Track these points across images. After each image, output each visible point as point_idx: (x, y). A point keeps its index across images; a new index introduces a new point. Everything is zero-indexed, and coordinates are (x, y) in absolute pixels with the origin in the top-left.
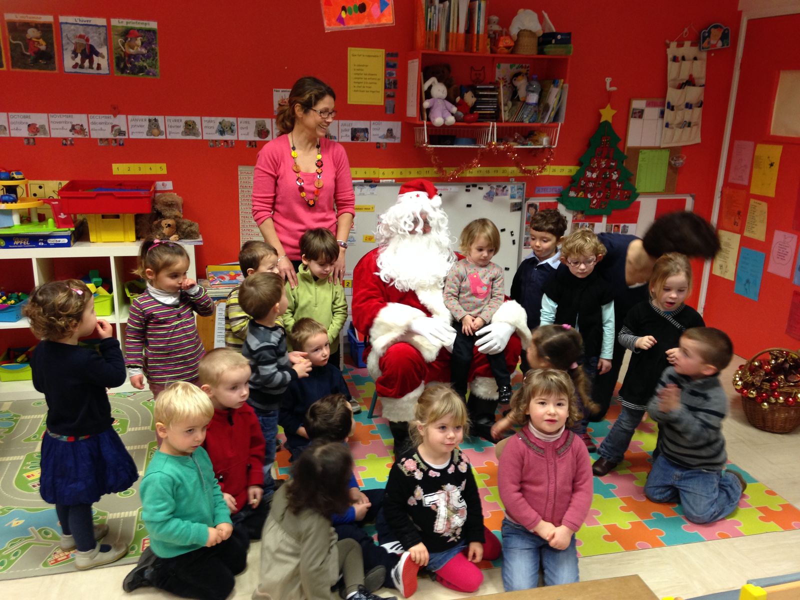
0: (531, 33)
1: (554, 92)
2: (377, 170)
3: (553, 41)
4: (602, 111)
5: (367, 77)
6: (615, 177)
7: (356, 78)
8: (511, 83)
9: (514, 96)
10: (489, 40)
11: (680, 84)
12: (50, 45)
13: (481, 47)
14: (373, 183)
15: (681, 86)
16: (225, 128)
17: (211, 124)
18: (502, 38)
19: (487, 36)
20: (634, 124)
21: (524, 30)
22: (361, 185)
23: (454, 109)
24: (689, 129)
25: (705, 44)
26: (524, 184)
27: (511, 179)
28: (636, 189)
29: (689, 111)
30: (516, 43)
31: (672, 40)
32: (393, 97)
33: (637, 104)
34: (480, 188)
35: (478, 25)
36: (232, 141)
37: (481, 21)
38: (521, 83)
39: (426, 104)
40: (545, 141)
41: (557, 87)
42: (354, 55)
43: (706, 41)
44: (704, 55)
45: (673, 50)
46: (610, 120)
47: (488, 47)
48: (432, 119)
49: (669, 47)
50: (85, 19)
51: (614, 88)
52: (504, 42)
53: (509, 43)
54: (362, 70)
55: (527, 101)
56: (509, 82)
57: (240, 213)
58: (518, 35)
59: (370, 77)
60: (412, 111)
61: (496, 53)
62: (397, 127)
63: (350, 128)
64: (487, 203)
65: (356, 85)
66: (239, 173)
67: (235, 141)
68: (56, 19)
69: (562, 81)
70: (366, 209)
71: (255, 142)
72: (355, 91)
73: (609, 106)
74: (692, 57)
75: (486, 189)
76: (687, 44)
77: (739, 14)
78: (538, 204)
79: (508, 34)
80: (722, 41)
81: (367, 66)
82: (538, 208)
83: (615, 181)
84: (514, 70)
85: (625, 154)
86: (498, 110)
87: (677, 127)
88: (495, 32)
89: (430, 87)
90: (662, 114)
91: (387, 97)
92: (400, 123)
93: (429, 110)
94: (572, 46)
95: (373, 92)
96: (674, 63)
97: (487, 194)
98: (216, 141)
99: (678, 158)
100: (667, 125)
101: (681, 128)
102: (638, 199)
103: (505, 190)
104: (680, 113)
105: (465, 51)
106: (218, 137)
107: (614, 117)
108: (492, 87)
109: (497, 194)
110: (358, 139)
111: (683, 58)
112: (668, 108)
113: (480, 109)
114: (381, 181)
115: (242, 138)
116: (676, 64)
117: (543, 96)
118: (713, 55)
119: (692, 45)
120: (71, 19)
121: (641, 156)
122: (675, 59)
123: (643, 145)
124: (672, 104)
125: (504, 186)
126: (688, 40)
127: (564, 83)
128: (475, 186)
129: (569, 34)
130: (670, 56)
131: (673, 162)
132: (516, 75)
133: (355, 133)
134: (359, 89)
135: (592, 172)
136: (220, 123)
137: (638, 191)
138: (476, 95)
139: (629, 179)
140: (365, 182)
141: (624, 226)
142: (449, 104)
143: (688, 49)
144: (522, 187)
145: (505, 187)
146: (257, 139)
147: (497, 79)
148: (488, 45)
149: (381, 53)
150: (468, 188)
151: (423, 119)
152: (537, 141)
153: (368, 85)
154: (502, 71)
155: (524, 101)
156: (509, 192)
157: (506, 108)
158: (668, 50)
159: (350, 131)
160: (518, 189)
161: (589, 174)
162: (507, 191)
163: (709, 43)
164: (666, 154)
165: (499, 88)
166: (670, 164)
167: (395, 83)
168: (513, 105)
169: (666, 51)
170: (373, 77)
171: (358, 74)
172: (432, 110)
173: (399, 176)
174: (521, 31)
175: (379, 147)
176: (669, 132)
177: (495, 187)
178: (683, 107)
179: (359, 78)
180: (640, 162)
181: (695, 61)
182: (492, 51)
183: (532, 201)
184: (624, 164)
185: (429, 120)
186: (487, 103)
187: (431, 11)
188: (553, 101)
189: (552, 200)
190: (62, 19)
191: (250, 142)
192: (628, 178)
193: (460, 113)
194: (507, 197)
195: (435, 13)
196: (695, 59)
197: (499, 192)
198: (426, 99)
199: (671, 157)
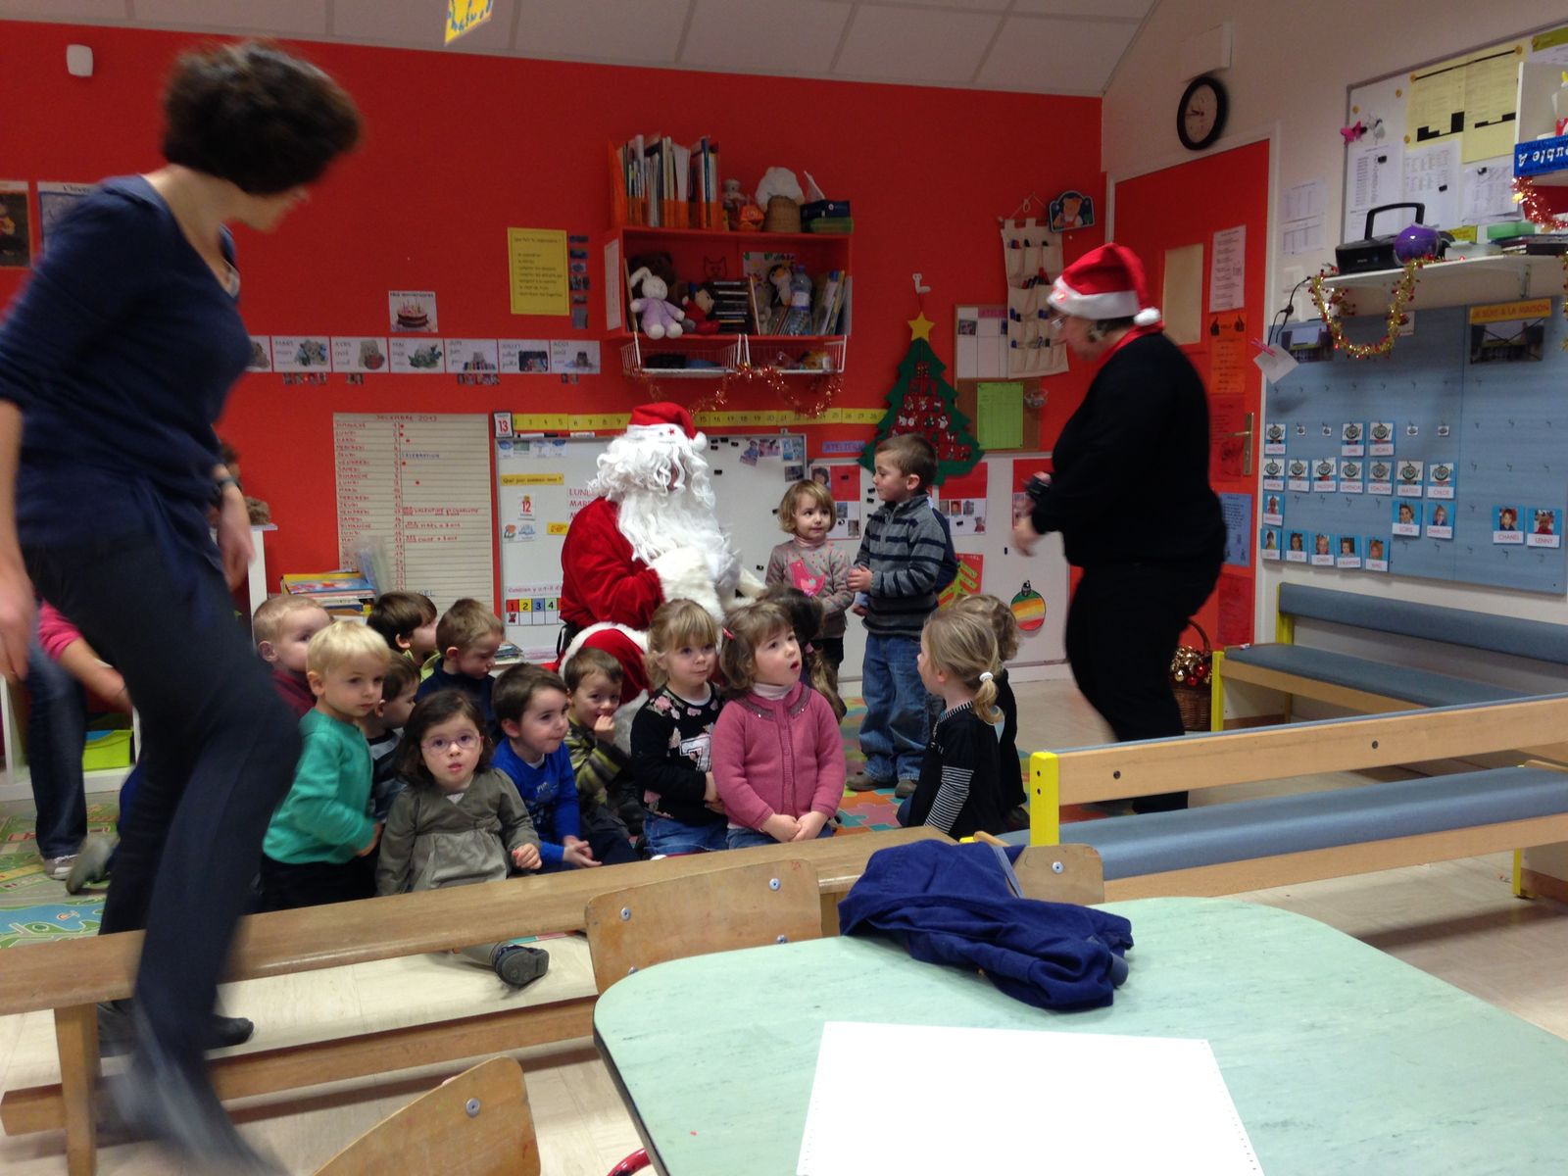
0: (788, 201)
1: (832, 287)
2: (564, 417)
3: (823, 214)
4: (912, 324)
5: (541, 272)
6: (943, 424)
7: (523, 275)
8: (768, 280)
9: (774, 300)
10: (726, 212)
11: (1025, 282)
12: (21, 227)
13: (713, 222)
14: (559, 438)
15: (1028, 284)
16: (310, 354)
17: (286, 348)
18: (745, 208)
19: (721, 205)
20: (963, 342)
21: (777, 197)
22: (539, 441)
23: (681, 314)
24: (1047, 348)
25: (1057, 222)
26: (803, 437)
27: (782, 430)
28: (978, 445)
29: (1045, 322)
30: (767, 215)
31: (1006, 217)
32: (584, 302)
33: (966, 313)
34: (735, 444)
35: (707, 189)
36: (321, 375)
37: (711, 183)
38: (782, 280)
39: (636, 305)
40: (825, 363)
41: (836, 281)
42: (517, 240)
43: (1059, 217)
44: (1058, 239)
45: (1009, 231)
46: (926, 338)
47: (726, 223)
48: (646, 329)
49: (1003, 227)
50: (80, 186)
51: (926, 289)
52: (750, 214)
53: (756, 215)
54: (531, 262)
55: (793, 304)
56: (764, 279)
57: (338, 491)
58: (770, 204)
59: (545, 272)
60: (614, 320)
61: (737, 230)
62: (593, 349)
63: (516, 351)
64: (747, 468)
65: (524, 285)
66: (335, 425)
67: (327, 373)
68: (33, 187)
69: (843, 272)
70: (549, 480)
71: (361, 375)
72: (522, 294)
73: (921, 317)
74: (1040, 242)
75: (744, 445)
76: (1031, 222)
77: (1102, 179)
78: (829, 469)
79: (754, 203)
80: (1082, 217)
81: (539, 256)
82: (829, 475)
83: (943, 431)
84: (771, 262)
85: (956, 388)
86: (750, 319)
87: (1030, 347)
88: (734, 201)
89: (640, 283)
90: (1005, 328)
91: (575, 303)
92: (597, 344)
93: (640, 316)
94: (852, 219)
95: (551, 295)
96: (1013, 250)
97: (745, 453)
98: (296, 374)
99: (1036, 394)
100: (1014, 344)
101: (1035, 348)
102: (984, 460)
103: (774, 447)
104: (1030, 324)
105: (690, 228)
106: (299, 368)
107: (931, 332)
108: (738, 283)
109: (762, 454)
110: (530, 369)
111: (1027, 244)
112: (1012, 317)
113: (722, 317)
114: (572, 434)
115: (338, 369)
116: (1017, 253)
117: (816, 294)
118: (1071, 237)
119: (1038, 223)
120: (57, 187)
121: (980, 393)
122: (1014, 245)
123: (980, 376)
124: (1017, 311)
125: (771, 441)
126: (1030, 215)
127: (846, 275)
128: (725, 440)
129: (847, 203)
130: (1006, 241)
131: (1029, 401)
132: (775, 269)
133: (525, 358)
134: (528, 291)
135: (908, 418)
136: (302, 346)
137: (982, 447)
138: (713, 296)
139: (966, 429)
140: (546, 435)
141: (968, 502)
142: (671, 308)
143: (1032, 230)
144: (800, 441)
145: (774, 442)
146: (365, 370)
147: (746, 275)
148: (725, 219)
149: (561, 236)
150: (715, 445)
151: (632, 330)
152: (814, 364)
153: (543, 285)
154: (754, 263)
155: (790, 307)
156: (781, 449)
157: (763, 317)
158: (1002, 231)
159: (518, 356)
160: (795, 445)
161: (902, 420)
162: (778, 448)
163: (1063, 219)
164: (1019, 389)
165: (748, 285)
166: (1025, 402)
167: (586, 282)
168: (773, 314)
169: (1000, 234)
170: (550, 272)
171: (526, 268)
172: (646, 316)
173: (601, 427)
174: (773, 197)
175: (567, 381)
176: (1017, 352)
177: (758, 442)
178: (1035, 316)
179: (526, 275)
180: (980, 402)
181: (1045, 248)
182: (732, 228)
183: (818, 464)
184: (956, 405)
185: (641, 330)
186: (733, 308)
187: (633, 169)
188: (831, 301)
189: (851, 462)
190: (42, 186)
191: (353, 376)
192: (965, 427)
193: (691, 322)
194: (778, 459)
195: (639, 171)
196: (1045, 244)
197: (766, 451)
198: (634, 298)
199: (1027, 392)
